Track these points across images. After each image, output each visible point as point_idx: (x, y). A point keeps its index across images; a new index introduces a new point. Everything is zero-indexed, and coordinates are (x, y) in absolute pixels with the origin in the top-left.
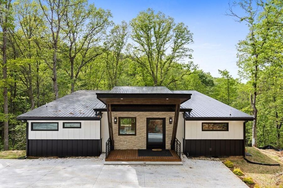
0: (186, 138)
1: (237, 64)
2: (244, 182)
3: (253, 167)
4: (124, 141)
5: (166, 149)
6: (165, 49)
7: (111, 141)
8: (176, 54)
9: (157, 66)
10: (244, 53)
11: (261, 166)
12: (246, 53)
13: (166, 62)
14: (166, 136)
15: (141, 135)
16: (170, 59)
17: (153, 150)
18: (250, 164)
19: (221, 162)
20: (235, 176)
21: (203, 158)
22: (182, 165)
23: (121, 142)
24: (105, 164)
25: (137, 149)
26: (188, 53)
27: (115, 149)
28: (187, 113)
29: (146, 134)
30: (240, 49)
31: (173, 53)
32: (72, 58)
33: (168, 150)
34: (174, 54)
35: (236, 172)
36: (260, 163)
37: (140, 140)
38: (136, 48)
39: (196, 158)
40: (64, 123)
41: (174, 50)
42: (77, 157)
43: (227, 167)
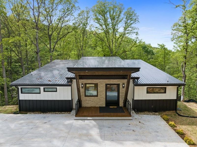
0: (135, 99)
1: (171, 40)
2: (176, 133)
3: (182, 120)
4: (89, 101)
5: (120, 106)
6: (118, 28)
7: (79, 101)
8: (127, 32)
9: (112, 41)
10: (177, 31)
11: (188, 118)
12: (178, 31)
13: (119, 38)
14: (120, 97)
15: (101, 96)
16: (123, 35)
17: (110, 107)
18: (180, 117)
19: (159, 116)
20: (170, 128)
21: (147, 113)
22: (132, 120)
23: (87, 102)
24: (75, 120)
25: (98, 106)
26: (135, 31)
27: (82, 106)
28: (136, 80)
29: (105, 96)
30: (174, 29)
31: (125, 31)
32: (50, 35)
33: (121, 107)
34: (125, 32)
35: (171, 125)
36: (187, 116)
37: (101, 100)
38: (97, 28)
39: (142, 113)
40: (44, 88)
41: (125, 29)
42: (55, 113)
43: (164, 120)
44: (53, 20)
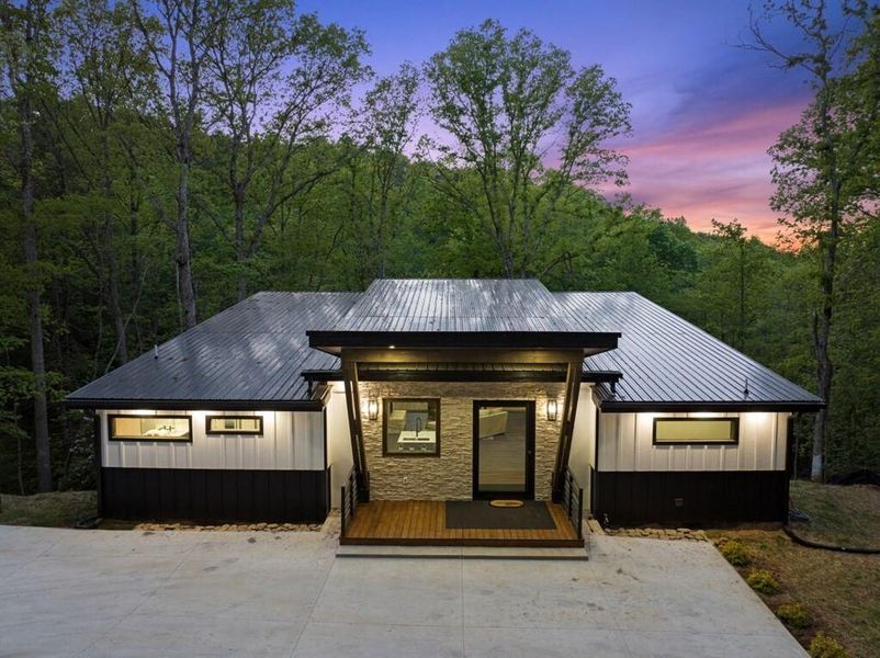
0: (602, 468)
1: (772, 204)
2: (779, 622)
3: (811, 562)
4: (401, 475)
5: (536, 499)
6: (537, 153)
7: (361, 477)
8: (575, 170)
9: (512, 210)
10: (796, 166)
11: (838, 555)
12: (801, 167)
13: (542, 195)
14: (537, 458)
15: (454, 456)
16: (558, 183)
17: (494, 503)
18: (801, 550)
19: (709, 545)
20: (753, 600)
21: (654, 531)
22: (585, 559)
23: (393, 478)
24: (338, 556)
25: (443, 498)
26: (613, 166)
27: (371, 499)
29: (471, 453)
30: (782, 154)
31: (565, 166)
32: (239, 185)
33: (543, 504)
34: (567, 169)
35: (758, 583)
36: (834, 545)
37: (452, 470)
38: (444, 149)
39: (631, 531)
40: (209, 420)
41: (570, 157)
42: (253, 526)
43: (730, 561)
44: (256, 120)
